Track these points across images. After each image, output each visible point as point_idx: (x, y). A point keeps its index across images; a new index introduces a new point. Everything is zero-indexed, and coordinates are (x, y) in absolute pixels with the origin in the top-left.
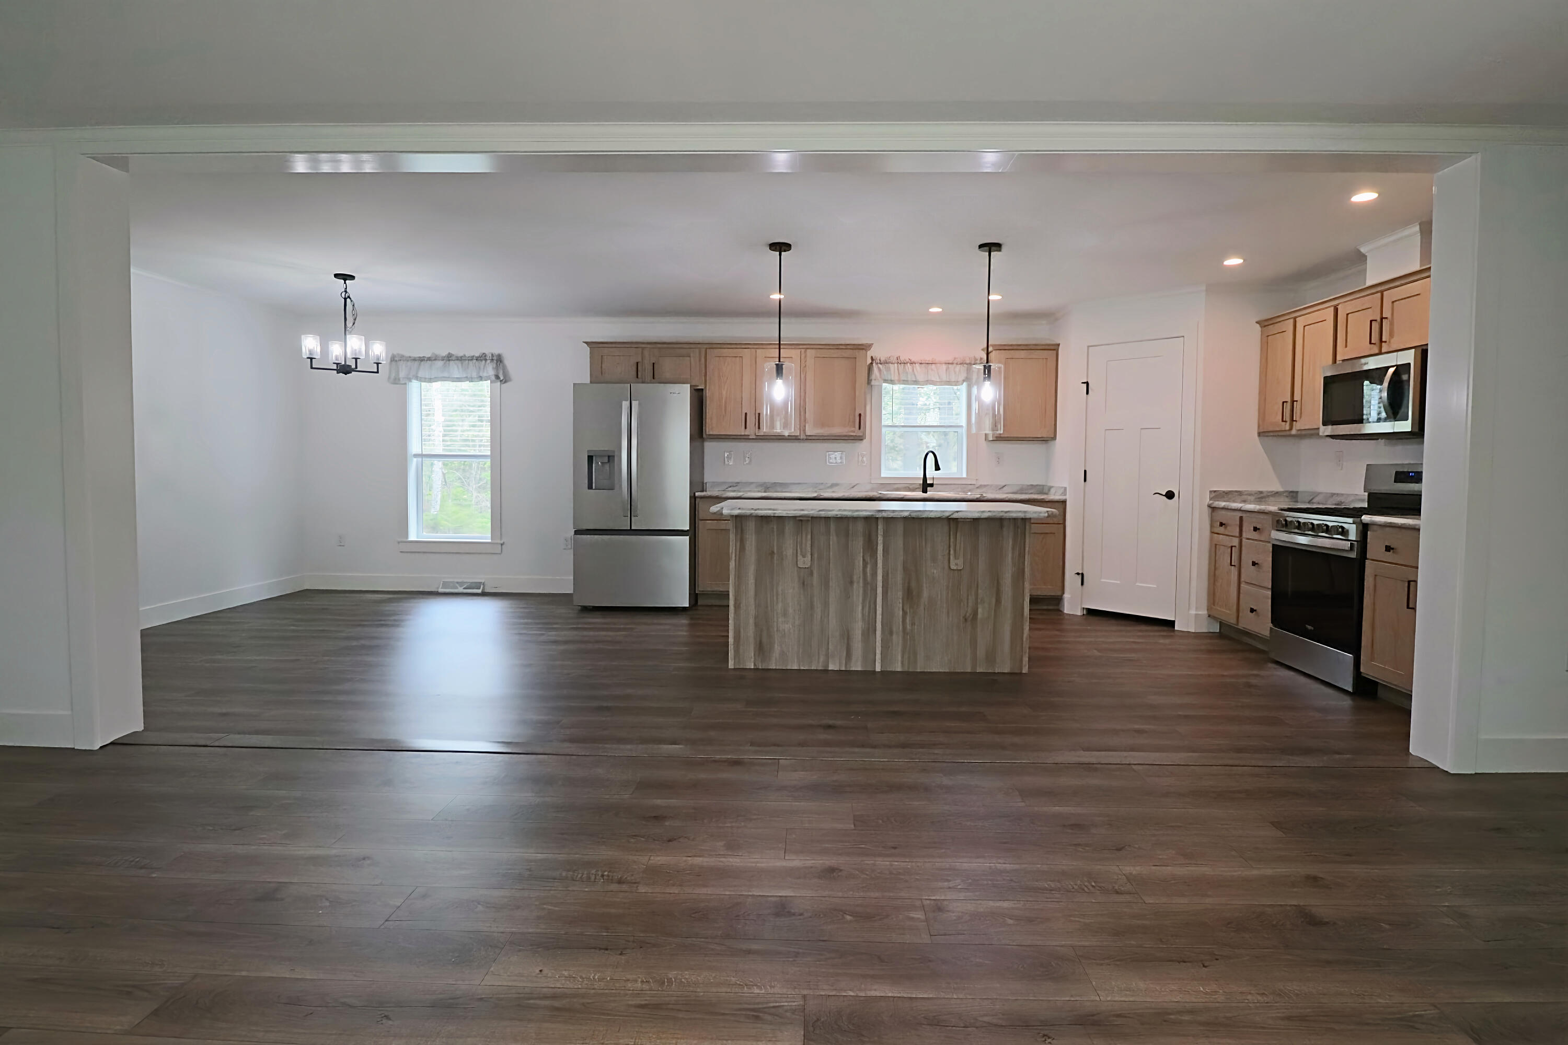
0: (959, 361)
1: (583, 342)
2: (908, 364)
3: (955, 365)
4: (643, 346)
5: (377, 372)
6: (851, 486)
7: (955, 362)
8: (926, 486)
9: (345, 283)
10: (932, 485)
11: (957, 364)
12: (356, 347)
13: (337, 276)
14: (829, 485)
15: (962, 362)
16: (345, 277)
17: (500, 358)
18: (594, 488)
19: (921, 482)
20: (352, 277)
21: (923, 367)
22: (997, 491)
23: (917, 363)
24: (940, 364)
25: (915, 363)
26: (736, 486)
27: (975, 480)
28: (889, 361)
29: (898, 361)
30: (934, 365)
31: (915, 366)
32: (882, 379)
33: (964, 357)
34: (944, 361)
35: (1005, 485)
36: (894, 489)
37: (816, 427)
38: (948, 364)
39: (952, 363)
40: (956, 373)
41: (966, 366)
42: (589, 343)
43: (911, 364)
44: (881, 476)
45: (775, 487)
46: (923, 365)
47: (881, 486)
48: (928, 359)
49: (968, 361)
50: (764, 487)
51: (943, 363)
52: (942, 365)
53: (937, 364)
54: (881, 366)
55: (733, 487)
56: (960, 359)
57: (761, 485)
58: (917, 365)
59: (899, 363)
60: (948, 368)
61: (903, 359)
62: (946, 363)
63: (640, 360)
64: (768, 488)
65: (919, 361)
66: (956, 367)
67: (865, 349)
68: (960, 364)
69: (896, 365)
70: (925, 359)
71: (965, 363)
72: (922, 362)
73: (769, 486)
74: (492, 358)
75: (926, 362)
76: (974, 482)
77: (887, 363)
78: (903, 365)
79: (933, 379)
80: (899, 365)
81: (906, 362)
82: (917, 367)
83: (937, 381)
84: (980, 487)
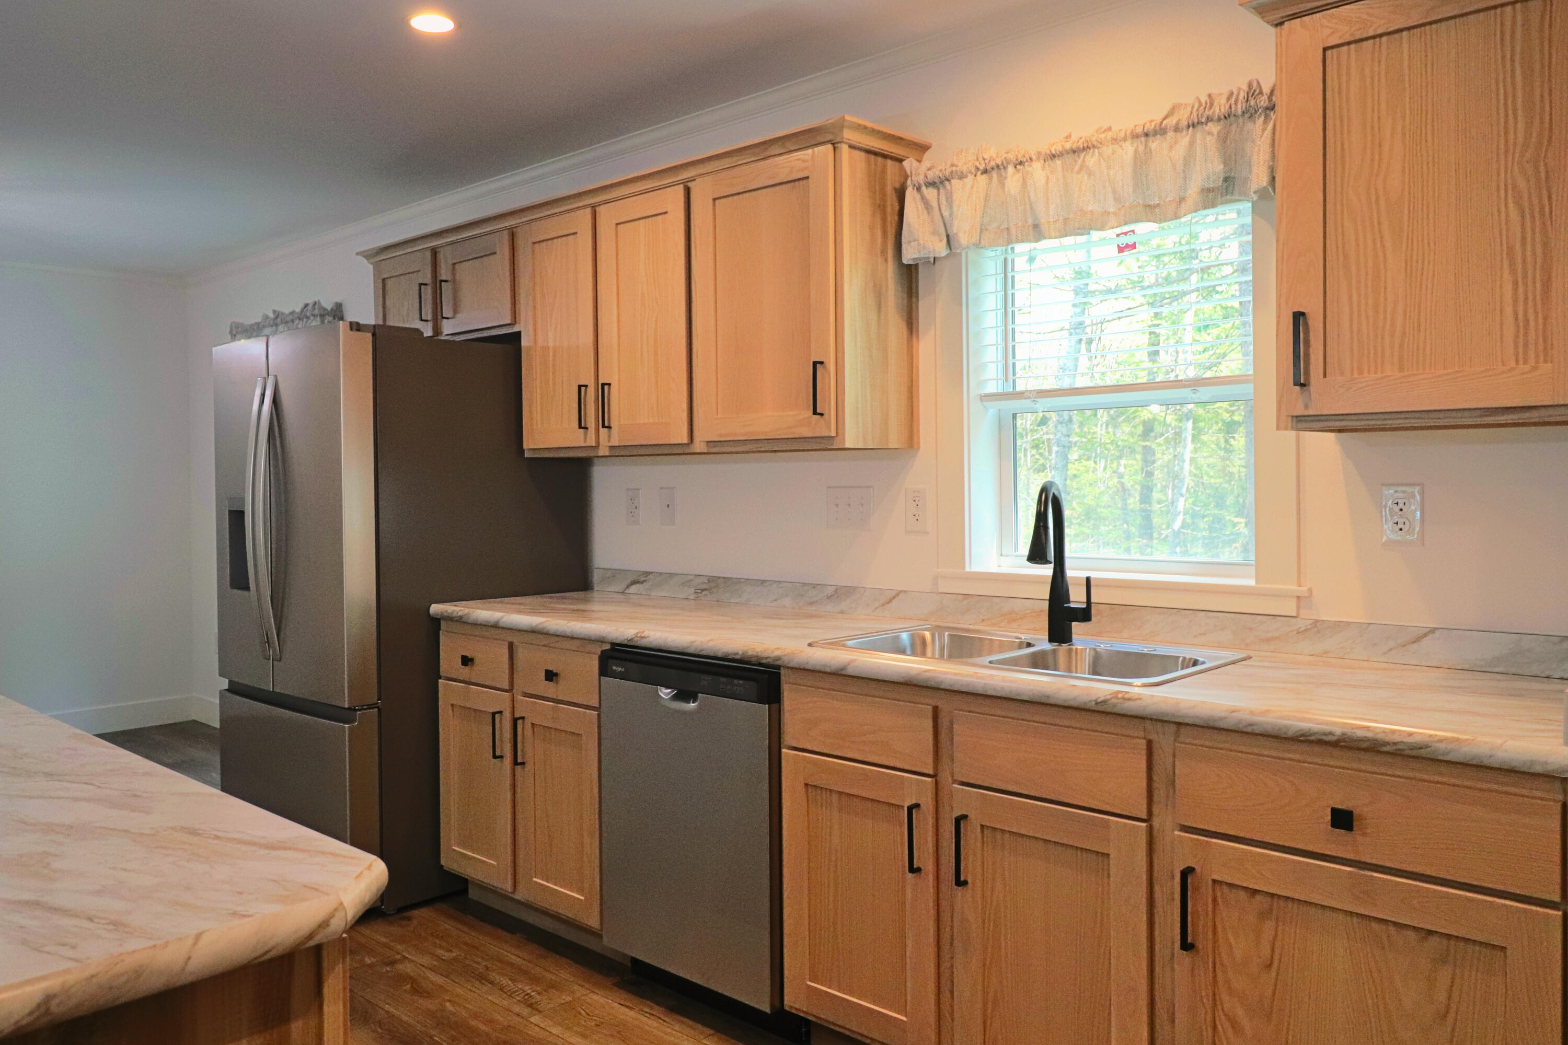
0: (1184, 116)
1: (358, 254)
2: (1011, 169)
3: (1170, 134)
4: (433, 243)
7: (1173, 120)
10: (1084, 615)
11: (1177, 129)
14: (830, 591)
15: (1195, 117)
17: (341, 312)
21: (1060, 168)
22: (1385, 654)
23: (1038, 159)
24: (1116, 146)
25: (1031, 159)
26: (644, 581)
27: (1295, 600)
28: (952, 172)
29: (977, 164)
30: (1096, 150)
31: (1030, 169)
32: (937, 238)
33: (1207, 99)
34: (1132, 127)
35: (1433, 631)
36: (1002, 615)
37: (719, 416)
38: (1143, 139)
39: (1160, 131)
40: (1174, 166)
41: (1214, 128)
42: (369, 255)
43: (1018, 167)
44: (967, 569)
45: (715, 590)
46: (1058, 162)
47: (965, 602)
48: (1082, 132)
49: (1220, 107)
50: (693, 590)
51: (1125, 139)
52: (1123, 145)
53: (1104, 148)
54: (930, 193)
55: (638, 585)
56: (1189, 109)
57: (688, 581)
58: (1037, 165)
59: (979, 173)
60: (1148, 152)
61: (993, 153)
62: (1135, 136)
63: (428, 279)
64: (703, 590)
65: (1045, 149)
66: (1176, 143)
67: (833, 144)
68: (1191, 128)
69: (969, 180)
70: (1067, 138)
71: (1209, 119)
72: (1053, 152)
73: (704, 586)
74: (316, 312)
75: (1068, 146)
76: (1290, 608)
77: (948, 180)
78: (994, 174)
79: (1090, 208)
80: (982, 179)
81: (1002, 164)
82: (1037, 170)
83: (1109, 213)
84: (1315, 629)
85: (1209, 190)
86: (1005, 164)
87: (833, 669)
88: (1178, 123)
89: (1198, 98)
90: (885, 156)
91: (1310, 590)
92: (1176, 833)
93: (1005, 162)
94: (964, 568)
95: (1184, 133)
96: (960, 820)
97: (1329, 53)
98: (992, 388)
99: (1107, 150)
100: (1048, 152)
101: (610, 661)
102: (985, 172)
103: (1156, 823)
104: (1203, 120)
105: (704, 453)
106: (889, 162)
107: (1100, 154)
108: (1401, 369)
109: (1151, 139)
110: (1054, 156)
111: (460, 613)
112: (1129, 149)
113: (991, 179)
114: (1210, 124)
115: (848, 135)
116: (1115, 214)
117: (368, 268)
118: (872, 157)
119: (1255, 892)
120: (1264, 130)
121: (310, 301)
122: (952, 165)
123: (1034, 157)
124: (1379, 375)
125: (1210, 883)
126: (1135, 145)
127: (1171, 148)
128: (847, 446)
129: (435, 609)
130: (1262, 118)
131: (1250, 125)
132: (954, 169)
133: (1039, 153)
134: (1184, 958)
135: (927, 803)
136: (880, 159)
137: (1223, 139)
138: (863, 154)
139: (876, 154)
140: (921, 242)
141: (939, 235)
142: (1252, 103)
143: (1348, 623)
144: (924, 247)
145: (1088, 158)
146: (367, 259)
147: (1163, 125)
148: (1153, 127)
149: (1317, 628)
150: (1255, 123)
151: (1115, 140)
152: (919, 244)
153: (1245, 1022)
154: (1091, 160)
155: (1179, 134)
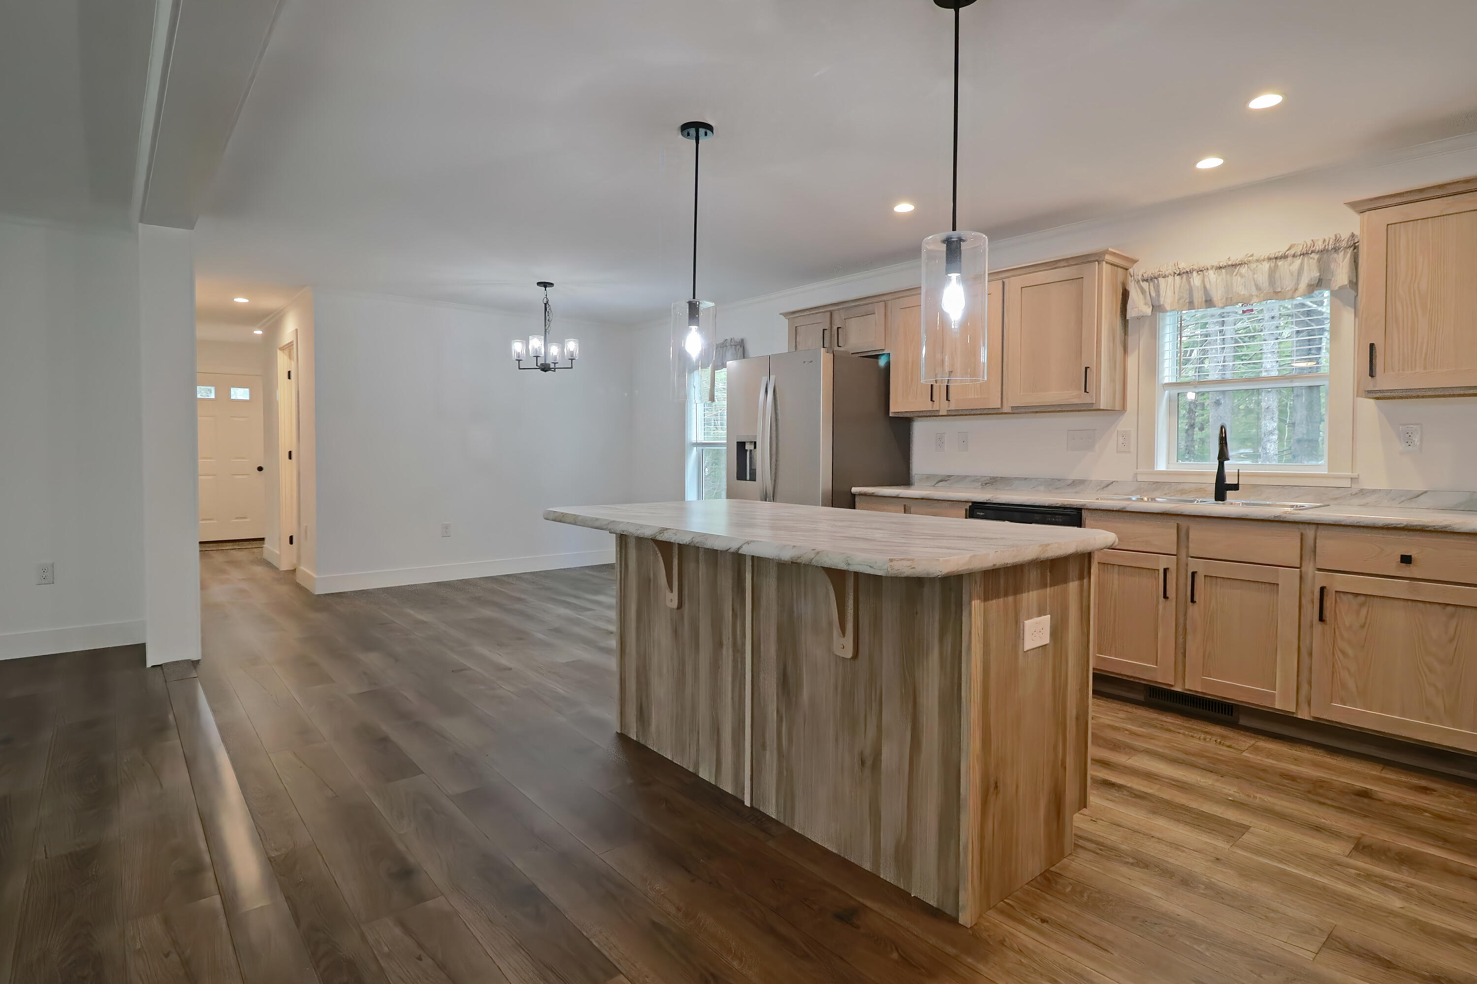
0: (1298, 250)
1: (780, 314)
2: (1195, 274)
3: (1290, 259)
4: (831, 309)
5: (572, 368)
6: (1103, 485)
7: (1292, 252)
8: (1222, 489)
9: (546, 290)
10: (1235, 487)
11: (1294, 256)
12: (536, 346)
13: (539, 284)
14: (1069, 482)
15: (1304, 251)
16: (545, 285)
17: (743, 343)
18: (748, 478)
19: (1213, 480)
20: (551, 285)
21: (1224, 274)
22: (1400, 503)
23: (1212, 269)
24: (1258, 263)
25: (1208, 269)
26: (948, 480)
27: (1350, 479)
28: (1159, 274)
29: (1175, 271)
30: (1246, 265)
31: (1207, 274)
32: (1147, 306)
33: (1311, 242)
34: (1268, 255)
35: (1425, 492)
36: (1177, 491)
37: (1021, 394)
38: (1274, 260)
39: (1284, 257)
40: (1292, 274)
41: (1316, 256)
42: (785, 315)
43: (1199, 272)
44: (1156, 470)
45: (994, 483)
46: (1223, 271)
47: (1154, 486)
48: (1236, 258)
49: (1319, 246)
50: (980, 483)
51: (1264, 260)
52: (1263, 263)
53: (1252, 264)
54: (1145, 285)
55: (944, 482)
56: (1301, 246)
57: (977, 479)
58: (1211, 272)
59: (1176, 275)
60: (1276, 266)
61: (1183, 266)
62: (1270, 259)
63: (827, 327)
64: (986, 484)
65: (1216, 264)
66: (1293, 262)
67: (1098, 261)
68: (1302, 256)
69: (1170, 278)
70: (1228, 259)
71: (1312, 252)
72: (1221, 266)
73: (987, 482)
74: (732, 344)
75: (1230, 263)
76: (1347, 483)
77: (1156, 278)
78: (1185, 276)
79: (1242, 293)
80: (1177, 278)
81: (1190, 271)
82: (1212, 275)
83: (1253, 296)
84: (1361, 493)
85: (1311, 285)
86: (1192, 271)
87: (1117, 509)
88: (1294, 254)
89: (1305, 242)
90: (1117, 266)
91: (1358, 475)
92: (1316, 572)
93: (1191, 270)
94: (1154, 469)
95: (1298, 258)
96: (1193, 574)
97: (1389, 226)
98: (1166, 381)
99: (1253, 266)
100: (1218, 266)
101: (975, 510)
102: (1179, 274)
103: (1303, 569)
104: (1310, 252)
105: (1009, 413)
106: (1119, 269)
107: (1248, 267)
108: (1425, 368)
109: (1278, 260)
110: (1221, 267)
111: (873, 491)
112: (1266, 266)
113: (1182, 278)
114: (1313, 254)
115: (1108, 257)
116: (1257, 296)
117: (785, 322)
118: (1113, 267)
119: (1357, 595)
120: (1344, 258)
121: (728, 338)
122: (1159, 271)
123: (1209, 268)
124: (1413, 372)
125: (1334, 593)
126: (1269, 263)
127: (1290, 265)
128: (1102, 408)
129: (854, 490)
130: (1343, 252)
131: (1335, 255)
132: (1161, 273)
133: (1213, 266)
134: (1318, 627)
135: (1173, 567)
136: (1116, 268)
137: (1319, 260)
138: (1110, 265)
139: (1115, 265)
140: (1140, 308)
141: (1149, 305)
142: (1338, 245)
143: (1380, 490)
144: (1141, 311)
145: (1241, 268)
146: (785, 316)
147: (1286, 254)
148: (1281, 254)
149: (1362, 492)
150: (1338, 254)
151: (1257, 261)
152: (1139, 309)
153: (1350, 652)
154: (1243, 270)
155: (1295, 259)
